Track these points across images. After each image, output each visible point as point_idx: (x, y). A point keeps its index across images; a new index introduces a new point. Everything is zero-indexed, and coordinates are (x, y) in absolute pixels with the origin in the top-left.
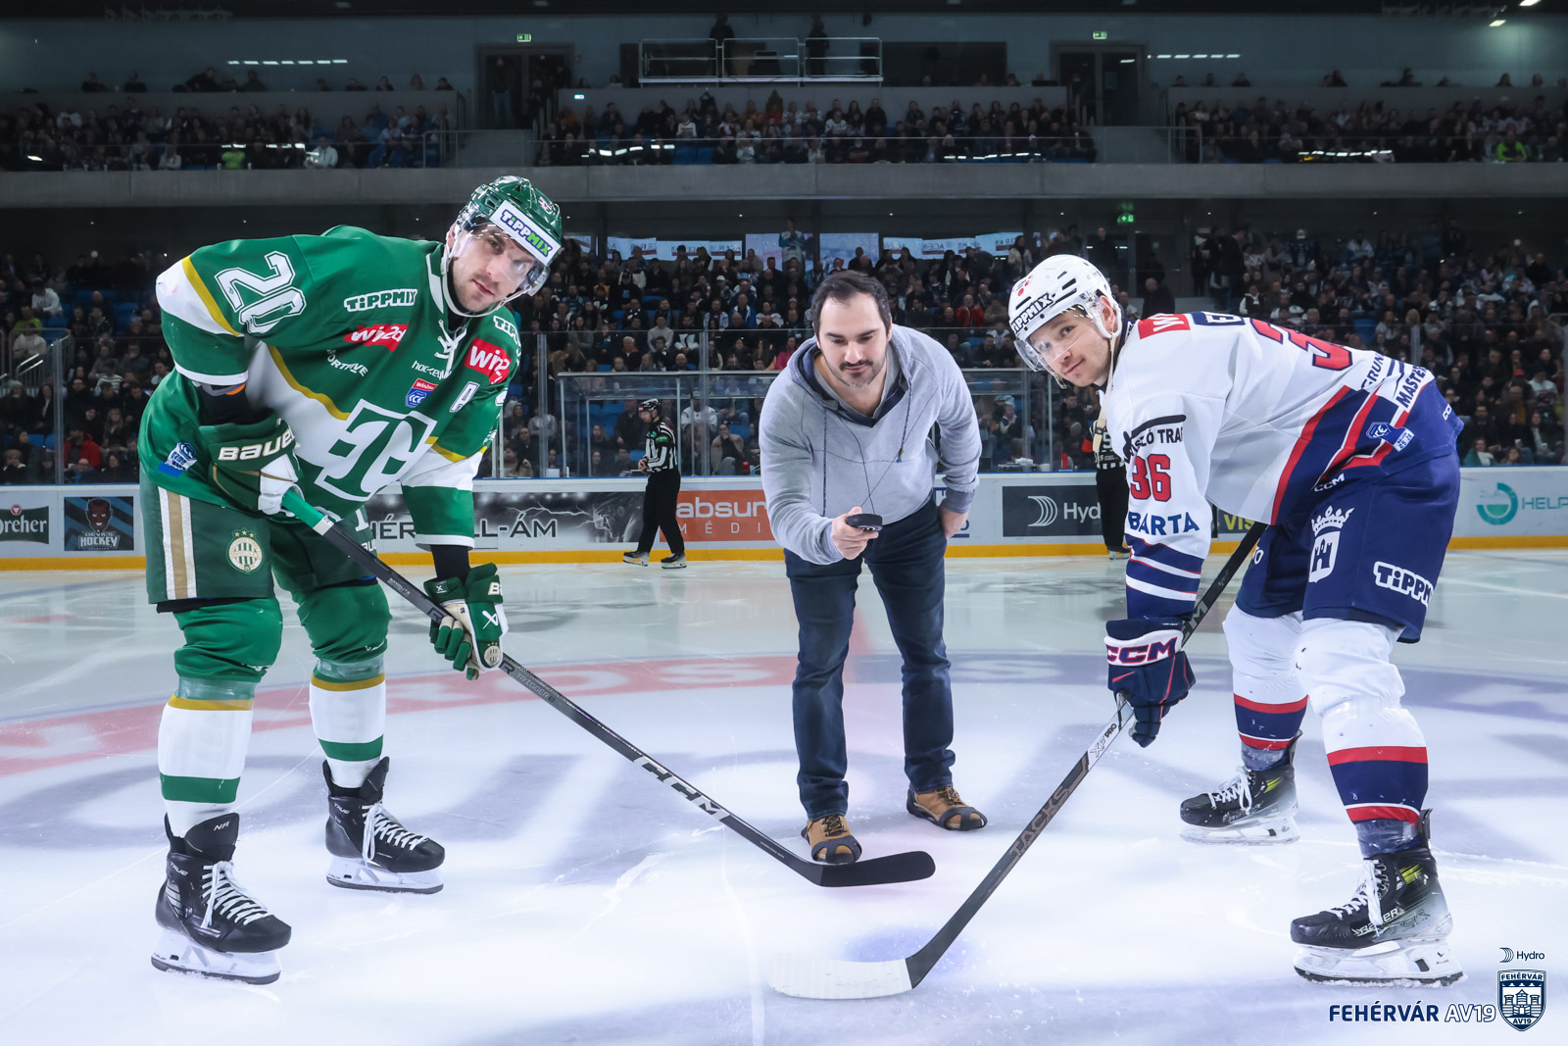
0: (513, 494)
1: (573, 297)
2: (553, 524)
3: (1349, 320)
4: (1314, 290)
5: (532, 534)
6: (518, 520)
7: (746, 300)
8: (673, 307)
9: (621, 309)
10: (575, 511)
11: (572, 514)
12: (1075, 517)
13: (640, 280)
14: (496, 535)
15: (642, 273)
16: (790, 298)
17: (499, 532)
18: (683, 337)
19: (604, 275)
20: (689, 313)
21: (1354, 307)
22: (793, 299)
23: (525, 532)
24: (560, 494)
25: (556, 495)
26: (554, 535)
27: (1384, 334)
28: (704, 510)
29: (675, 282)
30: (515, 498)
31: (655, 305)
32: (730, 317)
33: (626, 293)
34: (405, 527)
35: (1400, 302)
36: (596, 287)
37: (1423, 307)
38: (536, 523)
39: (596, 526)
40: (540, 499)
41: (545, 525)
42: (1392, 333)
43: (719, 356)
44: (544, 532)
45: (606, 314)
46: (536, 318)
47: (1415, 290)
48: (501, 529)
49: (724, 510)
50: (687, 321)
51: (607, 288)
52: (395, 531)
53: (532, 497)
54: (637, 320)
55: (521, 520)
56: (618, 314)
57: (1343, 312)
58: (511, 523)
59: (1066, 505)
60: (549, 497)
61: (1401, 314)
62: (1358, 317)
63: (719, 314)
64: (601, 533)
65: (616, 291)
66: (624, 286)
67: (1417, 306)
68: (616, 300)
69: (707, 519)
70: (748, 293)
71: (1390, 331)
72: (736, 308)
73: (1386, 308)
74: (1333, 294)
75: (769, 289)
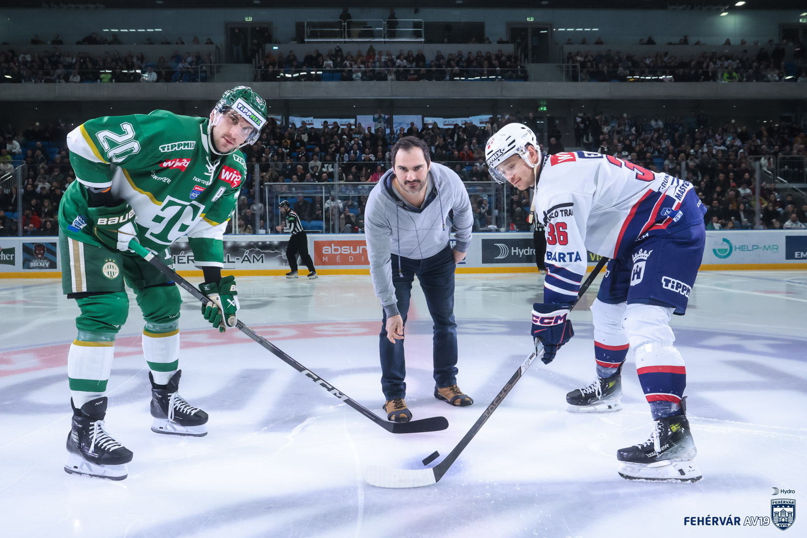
0: (243, 242)
1: (272, 146)
2: (262, 257)
3: (651, 159)
4: (634, 144)
5: (252, 261)
6: (245, 255)
7: (357, 147)
8: (321, 151)
9: (296, 152)
10: (273, 250)
11: (272, 252)
12: (517, 254)
13: (305, 138)
14: (234, 262)
15: (306, 134)
16: (379, 146)
17: (236, 261)
18: (326, 165)
19: (288, 135)
20: (329, 154)
21: (653, 152)
22: (380, 147)
23: (249, 260)
24: (266, 242)
25: (264, 243)
26: (262, 262)
27: (668, 165)
28: (336, 250)
29: (322, 139)
30: (244, 244)
31: (312, 150)
32: (349, 156)
33: (298, 144)
34: (190, 258)
35: (676, 150)
36: (283, 141)
37: (687, 153)
38: (254, 256)
39: (283, 258)
40: (256, 244)
41: (258, 257)
42: (672, 165)
43: (344, 175)
44: (258, 261)
45: (289, 154)
46: (254, 156)
47: (684, 144)
48: (237, 259)
49: (346, 250)
50: (328, 158)
51: (289, 142)
52: (185, 260)
53: (252, 243)
54: (303, 157)
55: (247, 254)
56: (294, 154)
57: (648, 155)
58: (241, 256)
59: (513, 248)
60: (260, 243)
61: (676, 155)
62: (656, 157)
63: (344, 154)
65: (293, 143)
66: (297, 141)
67: (684, 152)
68: (293, 147)
69: (337, 255)
70: (358, 144)
71: (671, 164)
72: (352, 152)
73: (669, 153)
74: (643, 145)
75: (368, 143)
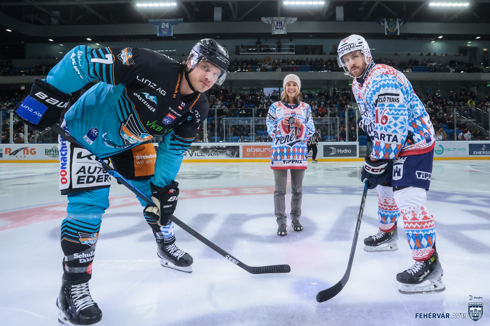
0: (209, 146)
2: (218, 153)
11: (222, 151)
12: (340, 152)
23: (211, 155)
25: (219, 146)
28: (253, 150)
38: (214, 153)
40: (215, 147)
44: (216, 155)
48: (206, 154)
49: (258, 150)
55: (211, 152)
59: (338, 149)
64: (229, 155)
69: (254, 152)
